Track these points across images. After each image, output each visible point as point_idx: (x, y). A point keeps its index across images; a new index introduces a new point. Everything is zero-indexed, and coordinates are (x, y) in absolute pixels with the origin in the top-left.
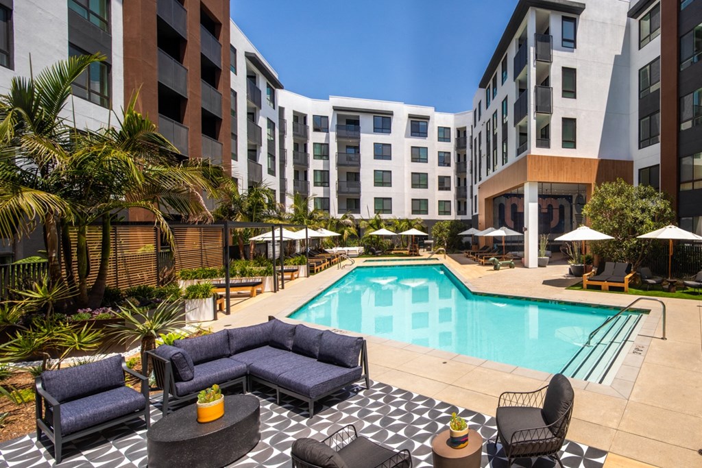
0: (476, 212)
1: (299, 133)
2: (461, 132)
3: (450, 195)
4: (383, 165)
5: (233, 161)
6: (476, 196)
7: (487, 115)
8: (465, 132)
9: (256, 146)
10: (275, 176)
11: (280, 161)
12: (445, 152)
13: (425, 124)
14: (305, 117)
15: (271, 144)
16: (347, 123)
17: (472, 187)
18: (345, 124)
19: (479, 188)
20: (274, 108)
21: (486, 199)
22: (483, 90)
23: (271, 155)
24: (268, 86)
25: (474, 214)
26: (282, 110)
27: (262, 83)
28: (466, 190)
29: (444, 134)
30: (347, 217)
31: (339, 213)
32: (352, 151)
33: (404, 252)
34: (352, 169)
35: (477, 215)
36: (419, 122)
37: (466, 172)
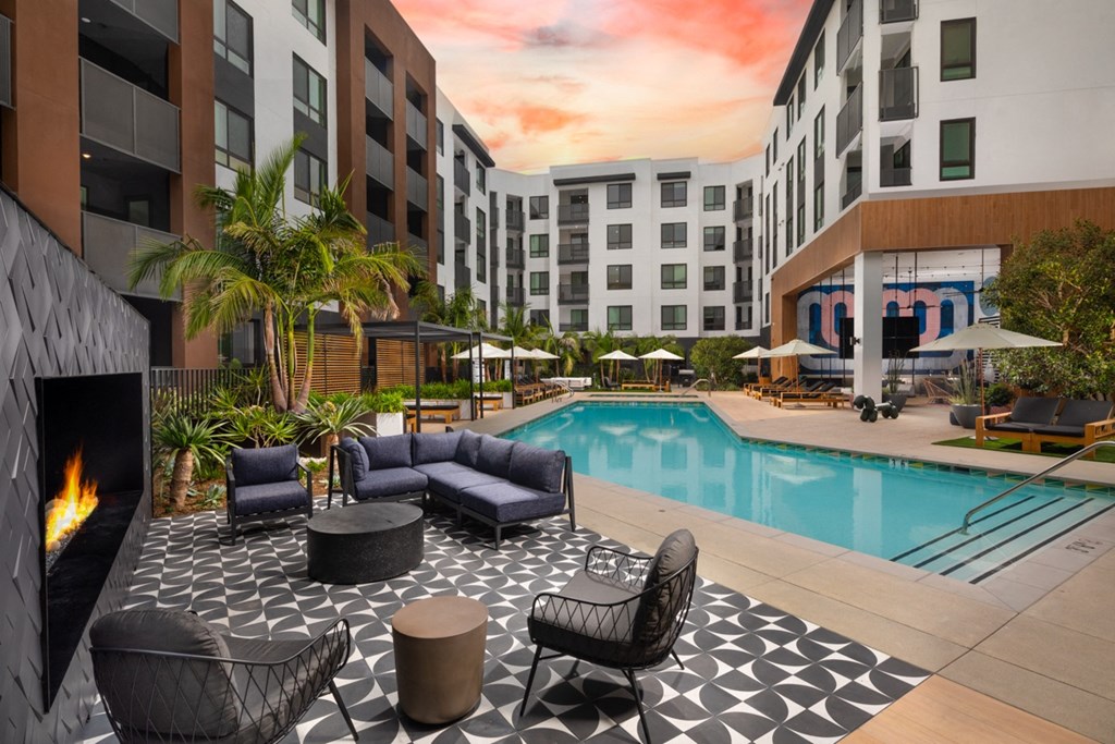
0: (767, 321)
1: (513, 225)
2: (744, 191)
3: (724, 298)
4: (620, 257)
5: (438, 265)
6: (767, 295)
7: (787, 150)
8: (750, 189)
9: (463, 245)
10: (485, 282)
11: (492, 264)
12: (715, 228)
13: (683, 185)
14: (520, 201)
15: (481, 242)
16: (572, 202)
17: (761, 280)
18: (569, 203)
19: (772, 279)
20: (484, 193)
21: (784, 297)
22: (782, 108)
23: (481, 255)
24: (478, 166)
25: (765, 325)
26: (493, 196)
27: (471, 162)
28: (751, 288)
29: (715, 198)
30: (570, 335)
31: (560, 330)
32: (578, 241)
33: (648, 386)
34: (579, 268)
35: (770, 327)
36: (673, 183)
37: (751, 256)
